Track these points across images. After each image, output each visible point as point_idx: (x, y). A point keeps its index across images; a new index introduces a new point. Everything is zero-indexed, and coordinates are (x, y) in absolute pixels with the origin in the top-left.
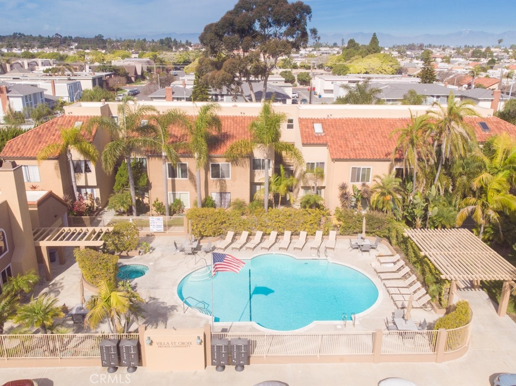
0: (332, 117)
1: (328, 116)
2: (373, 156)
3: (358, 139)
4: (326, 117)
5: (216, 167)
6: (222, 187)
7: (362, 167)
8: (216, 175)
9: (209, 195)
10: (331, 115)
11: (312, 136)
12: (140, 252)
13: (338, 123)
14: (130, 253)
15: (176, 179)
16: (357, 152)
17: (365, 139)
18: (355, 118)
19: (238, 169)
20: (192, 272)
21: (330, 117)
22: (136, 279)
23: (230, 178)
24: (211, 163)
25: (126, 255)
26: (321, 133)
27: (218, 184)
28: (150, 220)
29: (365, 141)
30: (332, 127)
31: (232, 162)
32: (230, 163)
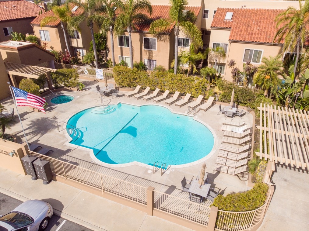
0: (245, 8)
1: (242, 7)
2: (266, 40)
3: (259, 26)
4: (240, 7)
5: (147, 41)
6: (149, 55)
7: (254, 49)
8: (147, 46)
9: (143, 61)
10: (245, 6)
11: (222, 21)
12: (78, 89)
13: (248, 13)
14: (72, 89)
15: (123, 47)
16: (254, 36)
17: (266, 26)
18: (265, 9)
19: (162, 43)
20: (95, 107)
21: (244, 7)
22: (59, 104)
23: (156, 50)
24: (144, 37)
25: (70, 89)
26: (229, 20)
27: (148, 53)
28: (96, 70)
29: (265, 28)
30: (242, 15)
31: (158, 37)
32: (156, 38)
